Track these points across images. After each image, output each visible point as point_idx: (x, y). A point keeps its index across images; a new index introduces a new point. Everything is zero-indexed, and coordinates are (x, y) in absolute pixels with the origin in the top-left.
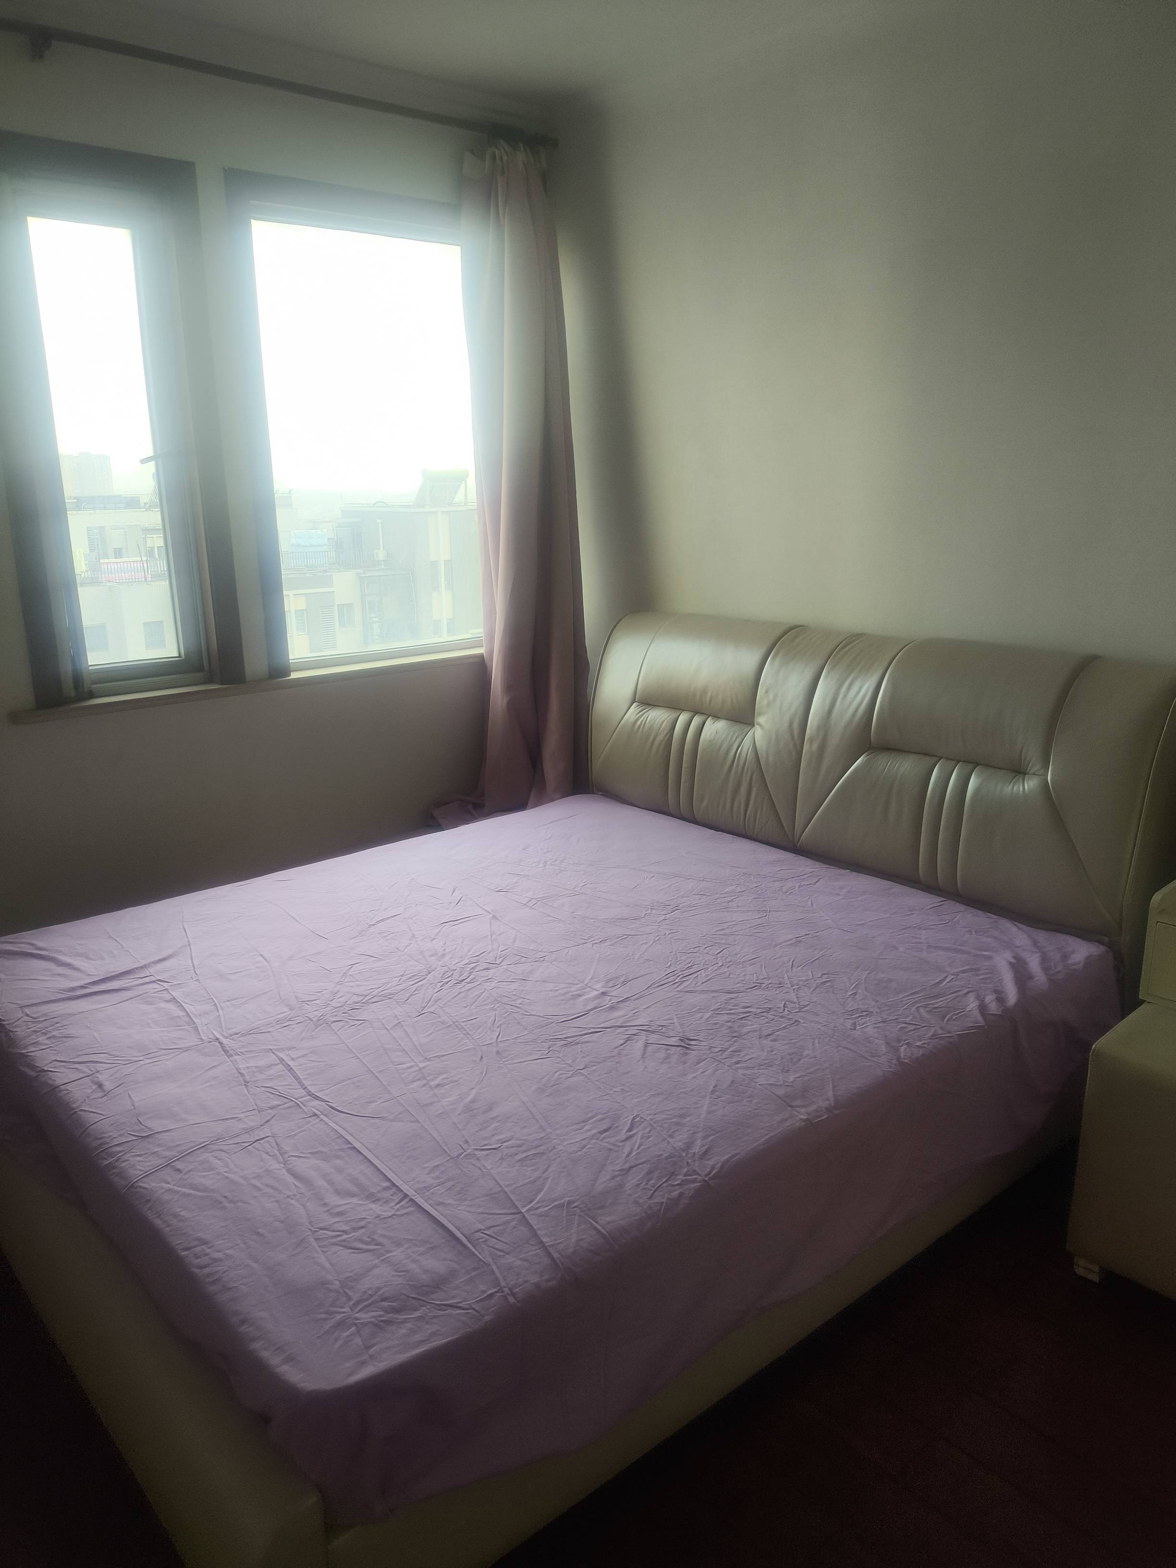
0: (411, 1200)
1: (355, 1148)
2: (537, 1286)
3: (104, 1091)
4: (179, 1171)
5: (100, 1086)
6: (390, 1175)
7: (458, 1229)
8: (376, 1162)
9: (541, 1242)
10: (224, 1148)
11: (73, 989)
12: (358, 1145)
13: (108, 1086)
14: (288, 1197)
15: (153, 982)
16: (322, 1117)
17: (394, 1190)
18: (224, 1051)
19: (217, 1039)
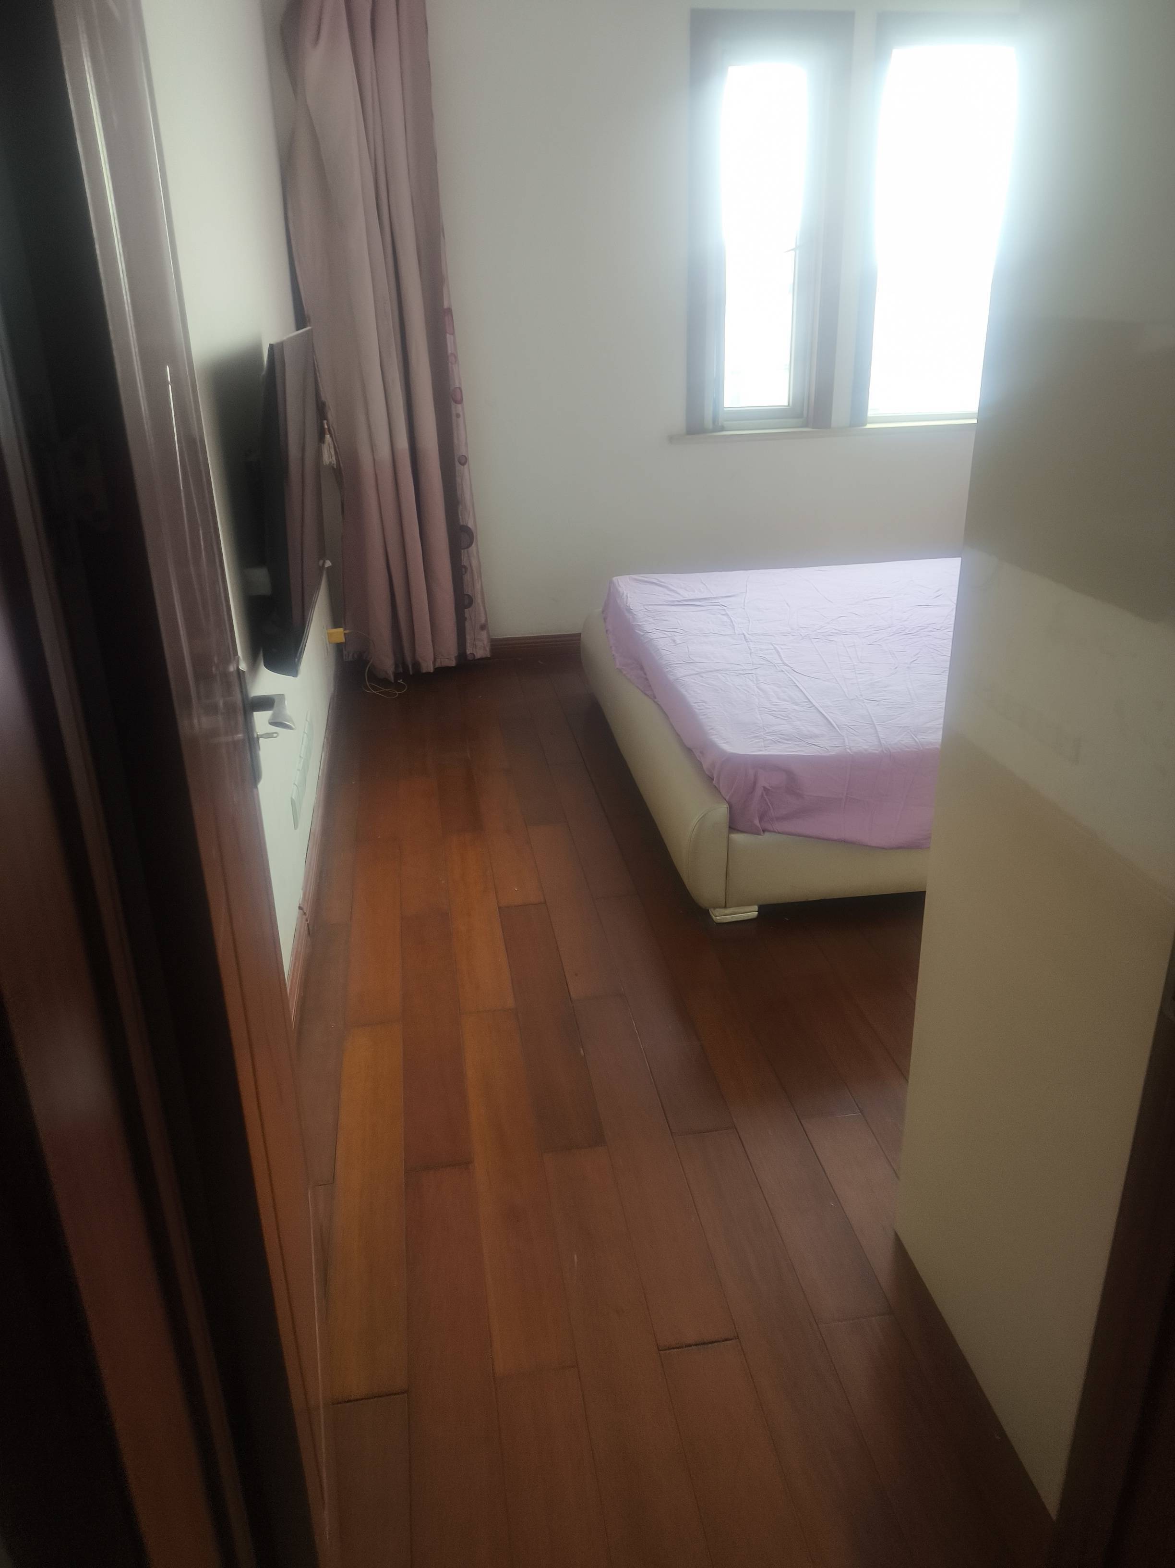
0: (816, 708)
1: (797, 686)
2: (866, 750)
3: (675, 643)
4: (702, 677)
5: (674, 641)
6: (810, 697)
7: (835, 722)
8: (805, 692)
9: (878, 737)
10: (728, 673)
11: (674, 601)
12: (798, 685)
13: (678, 641)
14: (752, 694)
15: (719, 605)
16: (786, 673)
17: (809, 703)
18: (745, 639)
19: (743, 634)
